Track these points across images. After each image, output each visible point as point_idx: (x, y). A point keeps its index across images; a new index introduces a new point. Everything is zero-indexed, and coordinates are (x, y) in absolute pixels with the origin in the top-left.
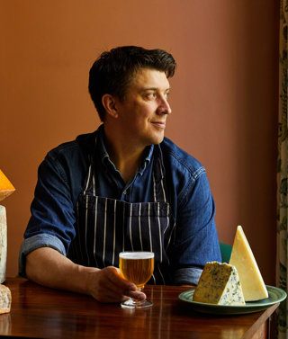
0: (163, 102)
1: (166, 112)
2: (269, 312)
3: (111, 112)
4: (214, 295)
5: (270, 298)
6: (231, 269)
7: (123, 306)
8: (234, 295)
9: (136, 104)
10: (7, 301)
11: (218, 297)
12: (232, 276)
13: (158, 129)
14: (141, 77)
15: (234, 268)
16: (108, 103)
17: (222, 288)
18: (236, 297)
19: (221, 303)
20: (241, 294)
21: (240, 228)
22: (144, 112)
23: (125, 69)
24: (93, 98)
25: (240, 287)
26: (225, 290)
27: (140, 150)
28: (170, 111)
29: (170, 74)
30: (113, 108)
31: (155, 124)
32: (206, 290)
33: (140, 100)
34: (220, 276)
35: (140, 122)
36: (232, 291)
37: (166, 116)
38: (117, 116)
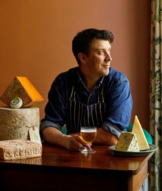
0: (108, 55)
1: (109, 60)
2: (151, 155)
3: (83, 61)
4: (125, 147)
5: (150, 149)
6: (133, 135)
7: (82, 152)
8: (134, 147)
9: (94, 57)
10: (40, 151)
11: (127, 148)
12: (133, 138)
13: (106, 68)
14: (96, 44)
15: (135, 134)
16: (82, 56)
17: (129, 143)
18: (135, 148)
19: (129, 150)
20: (138, 147)
21: (136, 116)
22: (98, 60)
23: (88, 40)
24: (75, 54)
25: (137, 143)
26: (131, 145)
27: (97, 79)
28: (111, 59)
29: (111, 41)
30: (84, 59)
31: (105, 66)
32: (122, 145)
33: (96, 55)
34: (128, 138)
35: (97, 66)
36: (133, 145)
37: (110, 62)
38: (86, 63)
